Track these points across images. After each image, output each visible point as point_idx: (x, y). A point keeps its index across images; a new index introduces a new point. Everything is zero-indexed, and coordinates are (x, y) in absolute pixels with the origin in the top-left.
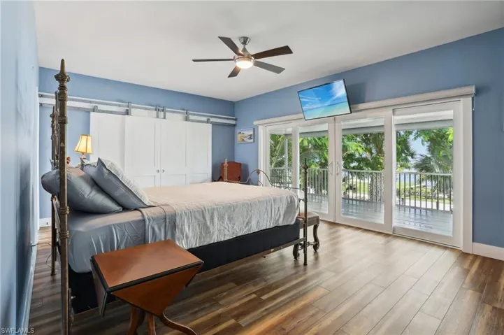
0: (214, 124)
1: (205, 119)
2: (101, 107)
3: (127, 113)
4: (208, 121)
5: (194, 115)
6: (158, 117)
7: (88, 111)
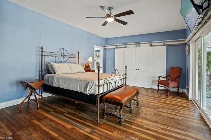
0: (168, 46)
1: (162, 44)
2: (118, 47)
3: (126, 47)
4: (164, 45)
5: (155, 43)
6: (136, 47)
7: (114, 49)
